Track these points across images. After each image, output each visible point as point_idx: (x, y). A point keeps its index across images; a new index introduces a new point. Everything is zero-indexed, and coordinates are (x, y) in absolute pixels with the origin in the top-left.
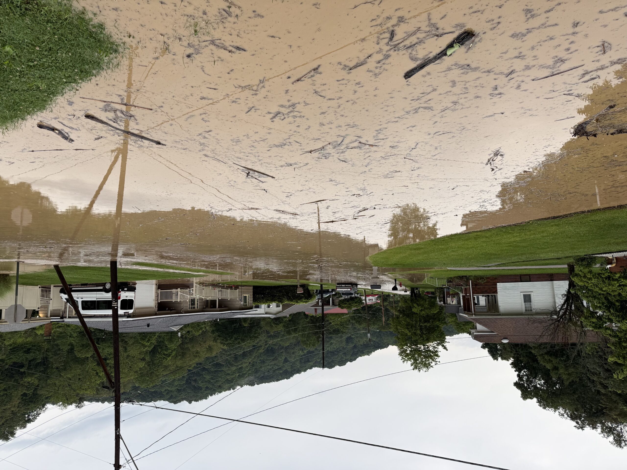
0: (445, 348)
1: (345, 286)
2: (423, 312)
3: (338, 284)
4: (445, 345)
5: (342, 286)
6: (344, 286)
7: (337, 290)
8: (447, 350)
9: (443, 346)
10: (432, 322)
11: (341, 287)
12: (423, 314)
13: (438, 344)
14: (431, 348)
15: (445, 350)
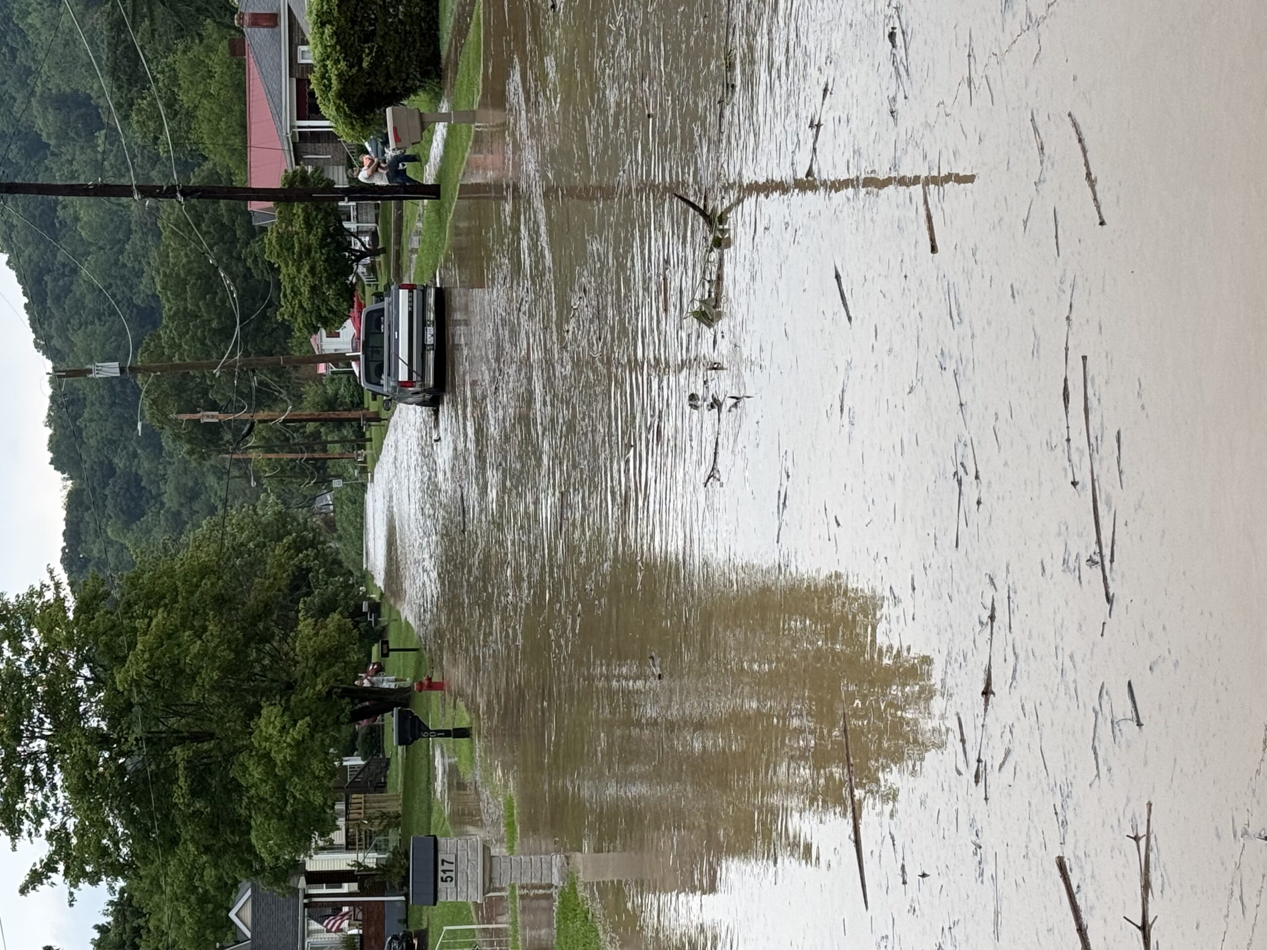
0: (36, 878)
1: (424, 347)
2: (257, 773)
3: (441, 295)
4: (57, 877)
5: (424, 324)
6: (430, 340)
7: (403, 294)
8: (23, 891)
9: (50, 866)
10: (197, 814)
11: (417, 322)
12: (244, 768)
13: (58, 837)
14: (33, 796)
15: (23, 877)
